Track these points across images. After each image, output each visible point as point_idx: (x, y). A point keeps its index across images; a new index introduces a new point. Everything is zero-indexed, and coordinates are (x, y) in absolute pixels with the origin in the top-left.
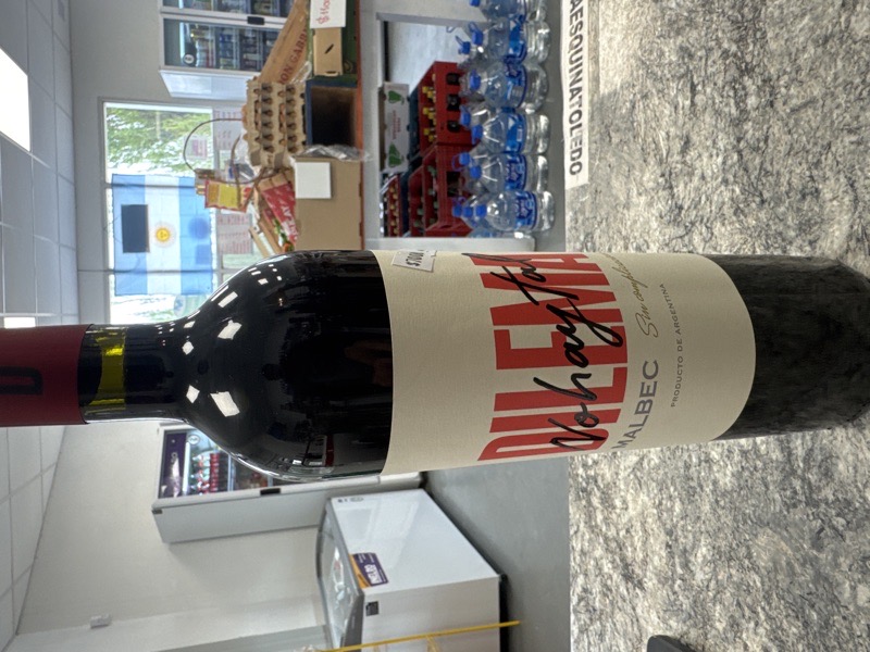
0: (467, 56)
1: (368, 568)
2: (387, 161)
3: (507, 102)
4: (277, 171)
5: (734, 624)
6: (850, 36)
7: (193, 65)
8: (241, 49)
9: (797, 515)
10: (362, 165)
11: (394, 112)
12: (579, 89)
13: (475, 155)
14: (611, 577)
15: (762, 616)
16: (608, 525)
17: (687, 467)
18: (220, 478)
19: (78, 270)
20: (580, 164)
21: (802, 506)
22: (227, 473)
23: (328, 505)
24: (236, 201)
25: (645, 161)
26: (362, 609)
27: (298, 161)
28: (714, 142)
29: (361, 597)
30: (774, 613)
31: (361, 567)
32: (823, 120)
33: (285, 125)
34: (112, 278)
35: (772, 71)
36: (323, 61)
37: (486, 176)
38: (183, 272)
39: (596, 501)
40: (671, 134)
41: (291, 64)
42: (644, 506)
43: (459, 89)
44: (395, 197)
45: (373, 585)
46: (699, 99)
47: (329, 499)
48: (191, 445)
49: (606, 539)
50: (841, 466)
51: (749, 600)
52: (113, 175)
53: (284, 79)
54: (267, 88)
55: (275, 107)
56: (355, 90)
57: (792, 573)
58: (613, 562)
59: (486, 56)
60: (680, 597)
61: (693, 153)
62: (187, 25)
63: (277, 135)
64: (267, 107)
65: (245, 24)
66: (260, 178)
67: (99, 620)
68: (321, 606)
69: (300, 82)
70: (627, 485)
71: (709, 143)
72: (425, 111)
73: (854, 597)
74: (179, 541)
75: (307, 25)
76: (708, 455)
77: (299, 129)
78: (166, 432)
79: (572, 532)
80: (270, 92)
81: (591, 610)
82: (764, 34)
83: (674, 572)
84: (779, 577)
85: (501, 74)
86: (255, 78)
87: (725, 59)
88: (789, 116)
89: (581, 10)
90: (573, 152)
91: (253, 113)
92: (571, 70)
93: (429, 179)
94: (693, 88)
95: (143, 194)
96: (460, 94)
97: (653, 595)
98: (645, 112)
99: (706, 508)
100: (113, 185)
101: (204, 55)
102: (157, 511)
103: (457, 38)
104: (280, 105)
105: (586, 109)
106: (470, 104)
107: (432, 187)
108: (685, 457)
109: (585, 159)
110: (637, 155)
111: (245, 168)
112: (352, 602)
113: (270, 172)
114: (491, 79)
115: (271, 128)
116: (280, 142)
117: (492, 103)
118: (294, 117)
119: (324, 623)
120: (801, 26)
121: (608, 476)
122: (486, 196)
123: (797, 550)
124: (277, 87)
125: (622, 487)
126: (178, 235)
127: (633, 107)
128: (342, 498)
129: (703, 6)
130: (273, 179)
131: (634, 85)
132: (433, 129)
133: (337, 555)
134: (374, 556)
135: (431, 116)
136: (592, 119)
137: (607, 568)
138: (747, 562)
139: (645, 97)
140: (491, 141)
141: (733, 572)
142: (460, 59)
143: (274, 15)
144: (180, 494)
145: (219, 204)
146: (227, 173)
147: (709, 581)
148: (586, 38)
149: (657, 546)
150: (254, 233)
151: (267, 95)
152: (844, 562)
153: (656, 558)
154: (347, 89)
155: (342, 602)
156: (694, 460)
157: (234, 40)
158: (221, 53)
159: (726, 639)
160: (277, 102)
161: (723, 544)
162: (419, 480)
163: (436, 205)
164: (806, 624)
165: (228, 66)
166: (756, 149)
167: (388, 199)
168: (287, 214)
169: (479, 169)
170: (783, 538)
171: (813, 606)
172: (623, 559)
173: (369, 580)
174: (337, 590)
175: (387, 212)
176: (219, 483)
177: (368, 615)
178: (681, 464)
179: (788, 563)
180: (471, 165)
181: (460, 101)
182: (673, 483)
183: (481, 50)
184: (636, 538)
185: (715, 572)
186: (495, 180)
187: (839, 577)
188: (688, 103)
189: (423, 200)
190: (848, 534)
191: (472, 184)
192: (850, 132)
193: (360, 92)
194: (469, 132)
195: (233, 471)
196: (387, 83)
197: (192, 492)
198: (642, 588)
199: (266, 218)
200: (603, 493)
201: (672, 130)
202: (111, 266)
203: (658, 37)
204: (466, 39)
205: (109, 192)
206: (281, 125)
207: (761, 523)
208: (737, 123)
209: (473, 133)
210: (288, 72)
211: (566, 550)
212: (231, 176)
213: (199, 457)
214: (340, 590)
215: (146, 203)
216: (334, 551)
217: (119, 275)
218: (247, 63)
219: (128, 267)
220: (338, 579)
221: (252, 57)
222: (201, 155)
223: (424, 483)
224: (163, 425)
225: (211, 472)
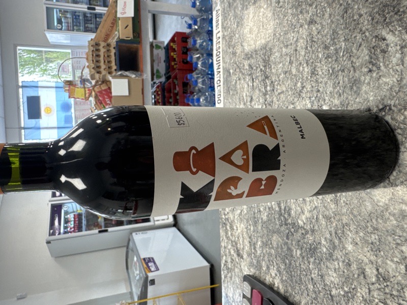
0: (191, 30)
1: (150, 264)
2: (155, 77)
3: (209, 51)
4: (103, 82)
5: (268, 268)
6: (291, 73)
7: (61, 29)
8: (84, 22)
9: (283, 229)
10: (143, 80)
11: (158, 54)
12: (219, 72)
13: (195, 75)
14: (233, 256)
15: (275, 264)
16: (232, 236)
17: (254, 214)
18: (79, 225)
19: (6, 128)
20: (220, 100)
21: (284, 225)
22: (82, 223)
23: (131, 236)
24: (84, 95)
25: (240, 103)
26: (147, 283)
27: (113, 78)
28: (259, 100)
29: (147, 277)
30: (278, 262)
31: (147, 264)
32: (286, 98)
33: (106, 62)
34: (23, 131)
35: (273, 79)
36: (124, 32)
37: (200, 85)
38: (58, 128)
39: (228, 228)
40: (247, 95)
41: (108, 33)
42: (243, 228)
43: (187, 44)
44: (159, 93)
45: (152, 272)
46: (255, 84)
47: (131, 233)
48: (64, 210)
49: (232, 241)
50: (292, 212)
51: (272, 259)
52: (22, 82)
53: (105, 40)
54: (97, 44)
55: (102, 53)
56: (139, 46)
57: (282, 248)
58: (234, 250)
59: (199, 30)
60: (254, 260)
61: (253, 103)
62: (58, 10)
63: (103, 66)
64: (97, 53)
65: (86, 10)
66: (95, 85)
67: (21, 296)
68: (128, 284)
69: (113, 41)
70: (237, 221)
71: (257, 100)
72: (172, 54)
73: (296, 254)
74: (60, 256)
75: (116, 15)
76: (260, 209)
77: (113, 64)
78: (52, 205)
79: (221, 240)
80: (99, 46)
81: (228, 269)
82: (271, 66)
83: (251, 251)
84: (279, 250)
85: (206, 39)
86: (92, 39)
87: (261, 72)
88: (278, 95)
89: (219, 42)
90: (218, 95)
91: (91, 56)
92: (217, 64)
93: (175, 85)
94: (253, 79)
95: (38, 90)
96: (188, 47)
97: (246, 261)
98: (239, 85)
99: (260, 228)
100: (23, 87)
101: (66, 24)
102: (48, 242)
103: (186, 22)
104: (104, 52)
105: (222, 80)
106: (192, 51)
107: (175, 89)
108: (254, 210)
109: (222, 98)
110: (238, 100)
111: (88, 80)
112: (143, 279)
113: (100, 83)
114: (201, 41)
115: (100, 63)
116: (104, 69)
117: (202, 52)
118: (111, 58)
119: (130, 291)
120: (279, 66)
121: (232, 218)
122: (200, 94)
123: (283, 240)
124: (103, 44)
125: (236, 222)
126: (56, 110)
127: (236, 82)
128: (138, 233)
129: (255, 52)
130: (101, 86)
131: (236, 75)
132: (176, 63)
133: (135, 259)
134: (153, 258)
135: (175, 56)
136: (224, 84)
137: (232, 252)
138: (271, 246)
139: (239, 79)
140: (202, 69)
141: (267, 249)
142: (187, 31)
143: (100, 6)
144: (59, 234)
145: (76, 97)
146: (79, 82)
147: (261, 253)
148: (221, 53)
149: (247, 243)
150: (93, 110)
151: (97, 48)
152: (294, 243)
153: (246, 247)
154: (135, 45)
155: (138, 280)
156: (256, 211)
157: (81, 18)
158: (75, 24)
159: (266, 273)
160: (102, 51)
161: (264, 240)
162: (173, 223)
163: (178, 97)
164: (286, 264)
165: (78, 30)
166: (270, 105)
167: (156, 93)
168: (108, 102)
169: (196, 82)
170: (279, 237)
171: (287, 258)
172: (237, 249)
173: (150, 269)
174: (136, 275)
175: (156, 100)
176: (79, 228)
177: (150, 285)
178: (252, 213)
179: (281, 245)
180: (193, 80)
181: (188, 50)
182: (251, 220)
183: (196, 27)
184: (241, 240)
185: (263, 250)
186: (204, 87)
187: (293, 248)
188: (251, 84)
189: (172, 95)
190: (295, 234)
191: (194, 88)
192: (292, 104)
193: (141, 46)
194: (192, 64)
195: (85, 222)
196: (154, 41)
197: (65, 233)
198: (243, 259)
199: (99, 104)
200: (230, 224)
201: (247, 93)
202: (22, 126)
203: (243, 59)
204: (190, 22)
205: (20, 90)
206: (105, 62)
207: (274, 232)
208: (265, 94)
209: (194, 65)
210: (107, 37)
211: (220, 247)
212: (81, 84)
213: (69, 216)
214: (137, 275)
215: (39, 95)
216: (134, 257)
217: (26, 130)
218: (87, 29)
219: (31, 126)
220: (136, 270)
221: (90, 26)
222: (66, 72)
223: (176, 224)
224: (50, 201)
225: (74, 223)
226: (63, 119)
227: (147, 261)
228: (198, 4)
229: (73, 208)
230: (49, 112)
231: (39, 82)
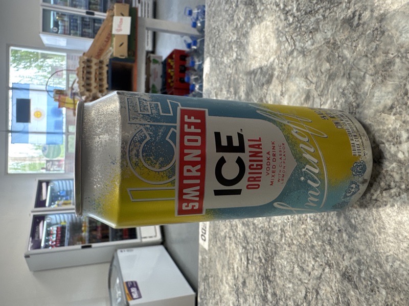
0: (190, 49)
7: (57, 32)
8: (82, 26)
11: (155, 68)
18: (61, 239)
20: (205, 237)
22: (65, 237)
23: (115, 254)
25: (229, 269)
28: (255, 297)
29: (128, 305)
31: (129, 289)
33: (98, 79)
34: (10, 134)
35: (277, 292)
36: (117, 50)
38: (48, 133)
41: (103, 47)
43: (185, 63)
45: (134, 299)
46: (250, 267)
47: (116, 250)
48: (47, 223)
52: (13, 83)
54: (89, 61)
55: (93, 71)
56: (133, 64)
61: (247, 290)
62: (55, 13)
63: (94, 84)
64: (89, 70)
69: (106, 58)
71: (253, 294)
72: (169, 71)
74: (39, 270)
77: (105, 82)
78: (34, 216)
82: (275, 270)
87: (260, 262)
90: (203, 230)
91: (82, 73)
94: (248, 259)
95: (29, 93)
96: (186, 65)
98: (230, 246)
100: (13, 88)
101: (63, 28)
102: (27, 257)
103: (185, 41)
104: (96, 70)
106: (190, 71)
111: (78, 95)
114: (200, 63)
115: (90, 80)
116: (95, 88)
117: (201, 73)
118: (102, 76)
120: (289, 285)
126: (46, 116)
127: (225, 237)
128: (123, 250)
132: (172, 80)
133: (118, 281)
134: (136, 283)
135: (172, 74)
142: (186, 49)
143: (100, 11)
144: (40, 248)
146: (70, 94)
151: (89, 64)
154: (129, 63)
155: (119, 304)
157: (78, 22)
158: (72, 28)
160: (94, 68)
162: (161, 240)
165: (75, 34)
173: (132, 296)
176: (61, 242)
181: (186, 69)
183: (195, 48)
188: (246, 263)
193: (136, 65)
194: (188, 84)
195: (68, 236)
196: (152, 55)
197: (46, 247)
202: (10, 128)
204: (190, 41)
205: (10, 92)
206: (96, 79)
209: (191, 87)
210: (101, 52)
213: (51, 228)
214: (119, 297)
215: (30, 98)
216: (116, 279)
217: (13, 134)
218: (84, 34)
219: (19, 130)
220: (119, 291)
221: (87, 30)
222: (60, 75)
223: (163, 242)
224: (33, 212)
225: (57, 236)
226: (53, 124)
227: (129, 286)
228: (199, 25)
229: (56, 220)
230: (39, 116)
231: (30, 85)
